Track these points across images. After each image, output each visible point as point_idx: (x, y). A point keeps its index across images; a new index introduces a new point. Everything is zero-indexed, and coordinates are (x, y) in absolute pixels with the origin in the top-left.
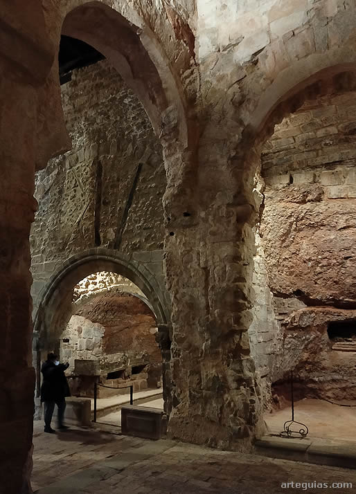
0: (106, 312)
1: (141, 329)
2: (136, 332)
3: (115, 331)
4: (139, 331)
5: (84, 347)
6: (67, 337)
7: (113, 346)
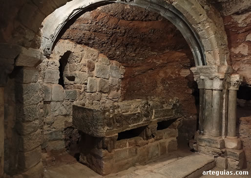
0: (126, 46)
1: (168, 70)
2: (162, 74)
3: (136, 73)
4: (166, 73)
5: (97, 88)
6: (73, 74)
7: (134, 91)
